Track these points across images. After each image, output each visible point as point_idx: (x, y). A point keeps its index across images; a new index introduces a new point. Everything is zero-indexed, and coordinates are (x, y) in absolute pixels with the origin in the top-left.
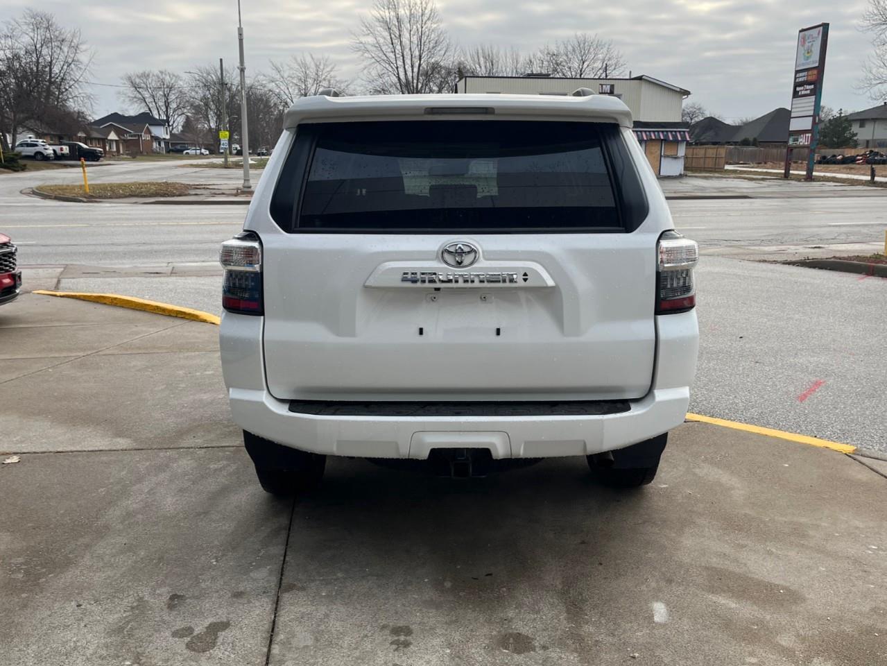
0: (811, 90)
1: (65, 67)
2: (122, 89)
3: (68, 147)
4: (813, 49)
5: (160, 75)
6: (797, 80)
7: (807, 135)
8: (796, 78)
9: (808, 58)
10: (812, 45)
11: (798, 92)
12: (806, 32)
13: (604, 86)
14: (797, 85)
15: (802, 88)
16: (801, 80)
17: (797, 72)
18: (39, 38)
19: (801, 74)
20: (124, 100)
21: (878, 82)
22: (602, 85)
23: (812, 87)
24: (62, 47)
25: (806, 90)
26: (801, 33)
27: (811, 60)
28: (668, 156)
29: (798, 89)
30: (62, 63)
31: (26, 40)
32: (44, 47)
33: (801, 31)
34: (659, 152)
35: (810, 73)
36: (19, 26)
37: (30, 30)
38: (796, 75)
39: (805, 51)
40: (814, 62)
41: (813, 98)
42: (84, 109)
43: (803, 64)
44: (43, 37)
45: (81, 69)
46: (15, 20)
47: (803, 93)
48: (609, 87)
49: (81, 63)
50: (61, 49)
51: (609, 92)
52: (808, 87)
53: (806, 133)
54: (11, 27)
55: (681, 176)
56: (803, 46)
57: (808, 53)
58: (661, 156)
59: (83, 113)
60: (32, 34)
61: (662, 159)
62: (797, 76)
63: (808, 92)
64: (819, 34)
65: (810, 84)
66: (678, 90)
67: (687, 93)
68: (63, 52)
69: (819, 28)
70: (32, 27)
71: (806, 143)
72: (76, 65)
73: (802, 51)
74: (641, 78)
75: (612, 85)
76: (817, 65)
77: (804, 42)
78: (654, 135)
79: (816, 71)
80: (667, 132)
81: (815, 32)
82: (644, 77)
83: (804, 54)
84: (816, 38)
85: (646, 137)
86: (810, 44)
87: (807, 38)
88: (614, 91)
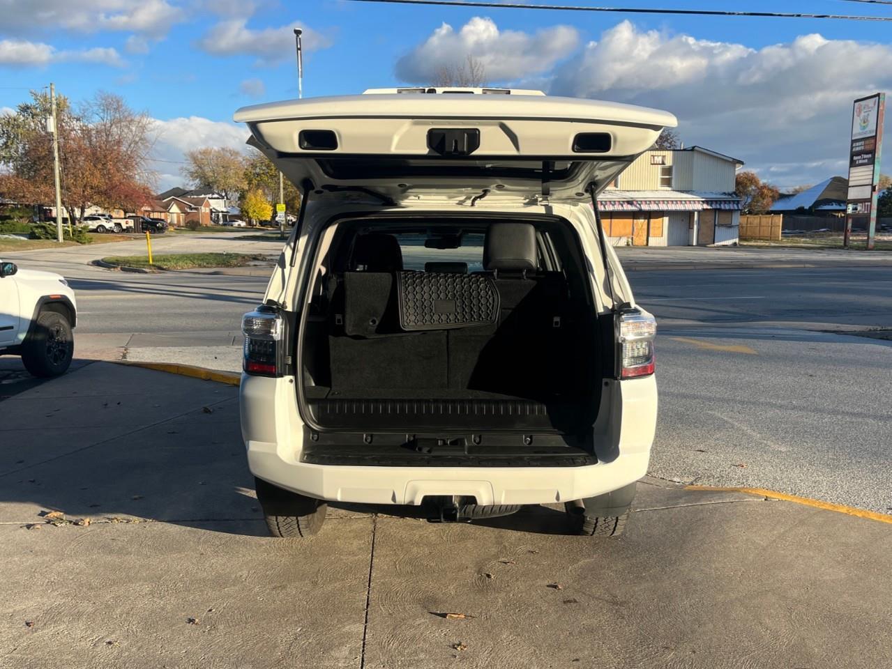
0: (869, 159)
1: (132, 145)
2: (185, 166)
3: (132, 221)
4: (869, 119)
5: (222, 152)
6: (854, 150)
7: (866, 204)
8: (852, 148)
9: (864, 128)
10: (868, 115)
11: (856, 161)
12: (862, 103)
13: (656, 158)
14: (853, 155)
15: (859, 157)
16: (858, 149)
17: (853, 141)
18: (109, 118)
19: (858, 144)
20: (186, 176)
22: (654, 156)
23: (870, 156)
24: (131, 127)
25: (864, 159)
26: (857, 104)
27: (867, 129)
28: (722, 225)
29: (855, 158)
30: (129, 142)
31: (96, 119)
32: (114, 126)
33: (856, 101)
34: (713, 222)
35: (867, 142)
36: (90, 106)
37: (100, 111)
38: (852, 145)
39: (861, 120)
40: (871, 132)
41: (871, 167)
42: (149, 185)
43: (860, 134)
44: (113, 118)
45: (147, 147)
46: (86, 101)
47: (860, 162)
48: (660, 158)
49: (147, 142)
50: (129, 128)
51: (661, 162)
52: (865, 156)
53: (865, 202)
54: (82, 107)
55: (735, 246)
56: (859, 116)
57: (864, 122)
58: (715, 225)
59: (147, 189)
60: (102, 115)
61: (717, 228)
62: (854, 145)
63: (866, 161)
64: (875, 104)
65: (867, 153)
66: (731, 160)
68: (131, 131)
69: (873, 99)
70: (102, 108)
71: (866, 212)
72: (142, 144)
73: (858, 121)
74: (693, 149)
75: (664, 157)
76: (874, 134)
77: (860, 112)
78: (708, 204)
79: (873, 141)
80: (720, 201)
81: (871, 102)
82: (696, 148)
83: (860, 124)
84: (872, 108)
85: (699, 207)
86: (866, 114)
87: (863, 108)
88: (666, 162)
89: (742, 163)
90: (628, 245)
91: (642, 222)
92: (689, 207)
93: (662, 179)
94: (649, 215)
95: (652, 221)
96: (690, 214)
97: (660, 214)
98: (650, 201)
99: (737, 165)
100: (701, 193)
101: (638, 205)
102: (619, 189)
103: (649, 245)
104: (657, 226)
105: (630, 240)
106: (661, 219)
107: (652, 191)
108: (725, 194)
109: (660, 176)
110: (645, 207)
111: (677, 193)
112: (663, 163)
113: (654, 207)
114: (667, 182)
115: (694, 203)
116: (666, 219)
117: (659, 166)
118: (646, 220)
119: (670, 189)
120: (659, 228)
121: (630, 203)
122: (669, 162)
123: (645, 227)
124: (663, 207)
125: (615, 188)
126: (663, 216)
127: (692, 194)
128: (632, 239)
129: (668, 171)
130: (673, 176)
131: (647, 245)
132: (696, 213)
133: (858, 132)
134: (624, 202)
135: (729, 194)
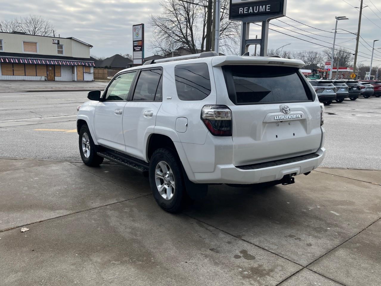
0: (140, 49)
4: (139, 33)
9: (137, 36)
10: (138, 32)
11: (135, 49)
13: (55, 41)
14: (134, 46)
15: (136, 48)
16: (135, 44)
17: (134, 41)
19: (136, 43)
22: (54, 40)
23: (140, 48)
25: (138, 49)
26: (134, 27)
27: (139, 37)
28: (87, 73)
29: (135, 48)
33: (134, 26)
35: (139, 42)
38: (133, 43)
39: (136, 33)
40: (140, 38)
41: (141, 52)
43: (136, 39)
47: (137, 50)
48: (57, 41)
51: (57, 43)
52: (139, 48)
55: (92, 81)
56: (135, 31)
57: (137, 34)
58: (84, 72)
61: (84, 73)
63: (139, 49)
64: (141, 27)
65: (139, 46)
66: (88, 45)
67: (91, 46)
69: (140, 26)
74: (71, 38)
79: (142, 42)
80: (85, 62)
81: (139, 27)
84: (140, 29)
86: (138, 31)
87: (136, 28)
88: (59, 43)
90: (45, 80)
92: (72, 64)
93: (58, 51)
94: (54, 67)
96: (73, 67)
98: (54, 60)
102: (38, 54)
103: (56, 80)
105: (46, 78)
110: (52, 63)
114: (61, 52)
117: (57, 45)
118: (53, 69)
119: (62, 55)
120: (59, 72)
123: (53, 72)
129: (61, 47)
130: (64, 50)
131: (54, 80)
132: (75, 67)
134: (42, 60)
135: (88, 59)
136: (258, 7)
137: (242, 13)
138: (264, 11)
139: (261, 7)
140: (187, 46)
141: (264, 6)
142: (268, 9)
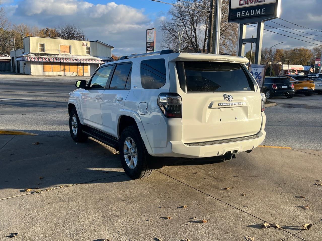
0: (152, 49)
4: (151, 36)
8: (147, 45)
9: (150, 39)
10: (151, 35)
13: (84, 44)
14: (147, 47)
15: (149, 48)
16: (148, 46)
19: (148, 44)
21: (164, 47)
25: (150, 49)
26: (147, 31)
27: (151, 40)
29: (148, 48)
33: (147, 30)
35: (151, 43)
40: (152, 40)
43: (149, 41)
47: (150, 50)
51: (86, 46)
52: (151, 48)
56: (148, 35)
63: (151, 50)
65: (151, 47)
66: (110, 46)
69: (152, 30)
73: (148, 36)
74: (97, 42)
75: (87, 43)
76: (153, 41)
77: (148, 34)
78: (103, 61)
79: (153, 43)
80: (108, 61)
81: (152, 31)
82: (98, 41)
83: (149, 37)
85: (101, 62)
87: (149, 32)
88: (88, 45)
89: (113, 48)
90: (76, 75)
91: (81, 67)
92: (97, 62)
93: (87, 51)
94: (83, 64)
95: (84, 67)
96: (97, 65)
97: (87, 64)
98: (83, 59)
99: (112, 48)
100: (101, 57)
101: (79, 61)
102: (71, 54)
103: (84, 75)
104: (86, 68)
105: (77, 74)
106: (87, 66)
107: (84, 56)
108: (108, 58)
109: (86, 51)
110: (82, 62)
111: (92, 57)
112: (87, 46)
113: (85, 62)
114: (89, 53)
115: (99, 61)
116: (89, 66)
117: (86, 47)
118: (82, 66)
119: (90, 55)
120: (87, 69)
121: (76, 60)
122: (89, 46)
123: (82, 69)
124: (88, 62)
125: (70, 54)
126: (88, 65)
127: (97, 58)
128: (78, 73)
129: (88, 49)
130: (91, 51)
131: (83, 75)
132: (99, 64)
133: (148, 40)
134: (74, 59)
135: (110, 58)
136: (254, 10)
137: (240, 16)
138: (259, 14)
139: (256, 10)
140: (191, 46)
141: (259, 10)
142: (263, 12)
